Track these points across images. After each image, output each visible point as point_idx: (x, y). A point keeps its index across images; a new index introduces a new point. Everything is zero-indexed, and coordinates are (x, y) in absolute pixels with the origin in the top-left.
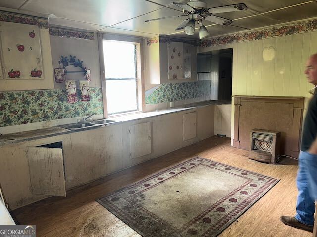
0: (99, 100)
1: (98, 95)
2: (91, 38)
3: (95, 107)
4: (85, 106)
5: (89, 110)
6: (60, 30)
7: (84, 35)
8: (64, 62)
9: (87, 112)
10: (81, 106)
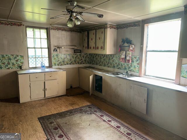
0: (138, 64)
1: (138, 61)
2: (139, 25)
3: (135, 67)
4: (129, 66)
5: (131, 68)
6: (124, 25)
7: (134, 24)
8: (124, 41)
9: (130, 69)
10: (128, 65)
